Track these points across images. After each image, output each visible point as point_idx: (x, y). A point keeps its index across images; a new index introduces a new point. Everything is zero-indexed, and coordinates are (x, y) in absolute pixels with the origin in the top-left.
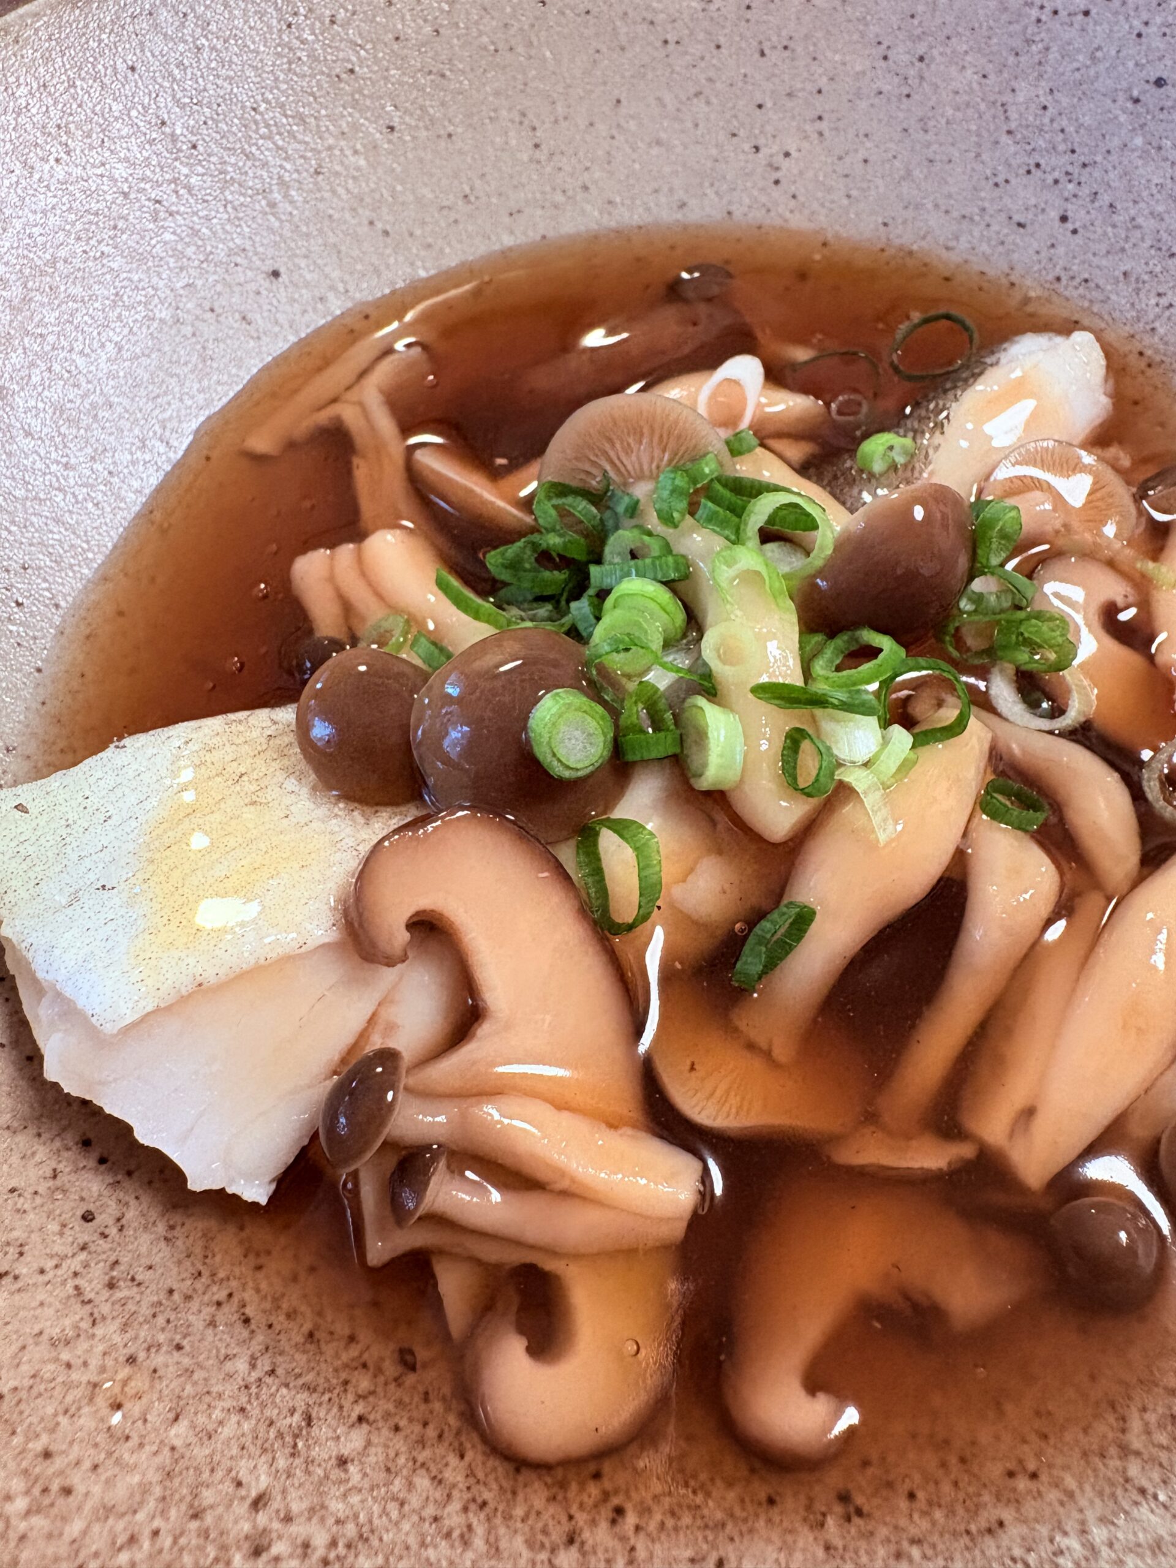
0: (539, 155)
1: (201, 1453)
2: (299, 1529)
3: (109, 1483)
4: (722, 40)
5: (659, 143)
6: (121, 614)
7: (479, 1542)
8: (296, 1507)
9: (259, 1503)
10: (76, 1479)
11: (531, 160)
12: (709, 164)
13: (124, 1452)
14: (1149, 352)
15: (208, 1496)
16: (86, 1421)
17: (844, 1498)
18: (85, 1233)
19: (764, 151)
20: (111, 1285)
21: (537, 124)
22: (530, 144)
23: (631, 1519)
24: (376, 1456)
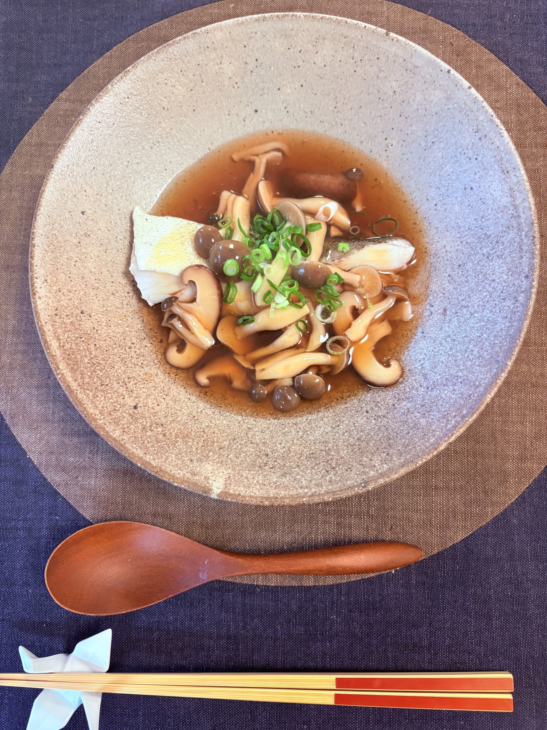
0: (336, 110)
1: (129, 333)
2: (136, 350)
3: (116, 329)
4: (393, 106)
5: (365, 123)
6: (184, 181)
7: (157, 366)
8: (137, 347)
9: (132, 343)
10: (112, 326)
11: (332, 110)
12: (374, 136)
13: (119, 326)
14: (427, 249)
15: (127, 338)
16: (116, 320)
17: (206, 392)
18: (127, 295)
19: (387, 141)
20: (127, 304)
21: (338, 102)
22: (334, 106)
23: (178, 377)
24: (151, 348)
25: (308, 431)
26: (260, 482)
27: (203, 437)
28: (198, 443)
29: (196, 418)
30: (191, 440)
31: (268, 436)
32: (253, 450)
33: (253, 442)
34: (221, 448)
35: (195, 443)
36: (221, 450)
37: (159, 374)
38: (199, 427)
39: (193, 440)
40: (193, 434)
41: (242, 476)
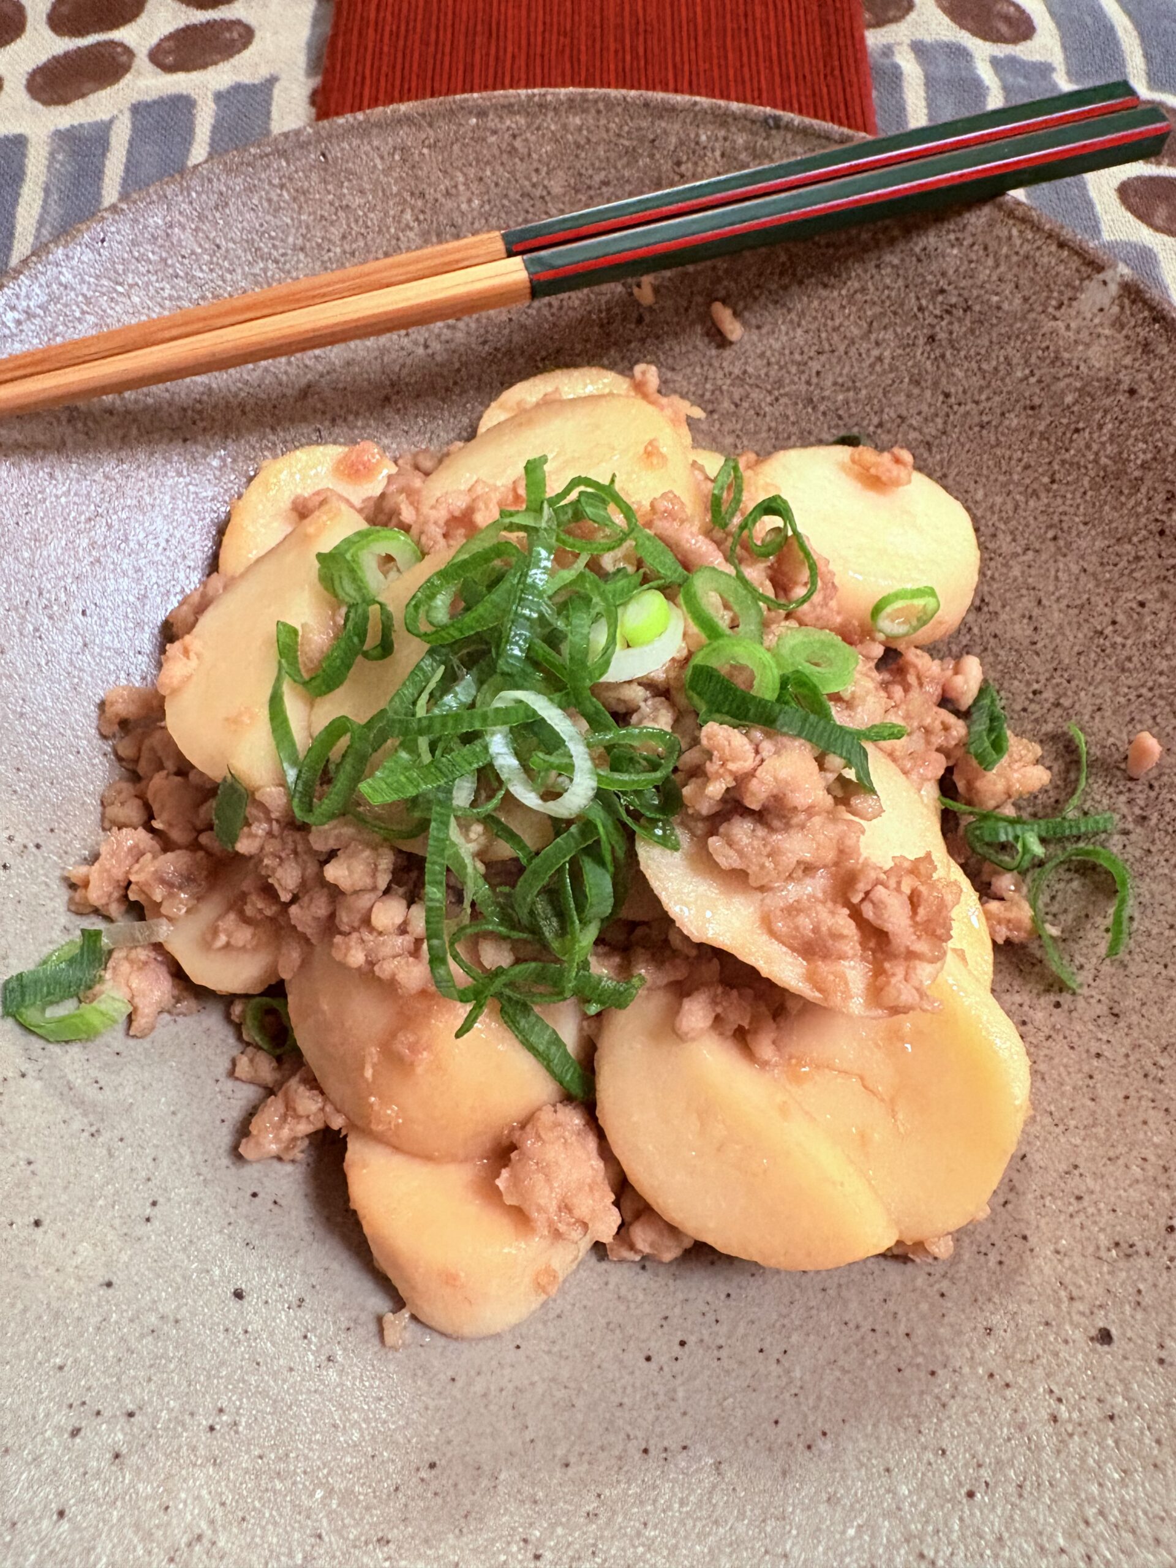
25: (793, 362)
26: (990, 262)
27: (1063, 462)
28: (1088, 447)
29: (1050, 534)
30: (1104, 461)
31: (895, 400)
32: (957, 371)
33: (941, 398)
34: (1033, 408)
35: (1095, 447)
36: (1037, 401)
37: (1090, 708)
38: (1059, 501)
39: (1096, 461)
40: (1086, 481)
41: (1026, 299)
